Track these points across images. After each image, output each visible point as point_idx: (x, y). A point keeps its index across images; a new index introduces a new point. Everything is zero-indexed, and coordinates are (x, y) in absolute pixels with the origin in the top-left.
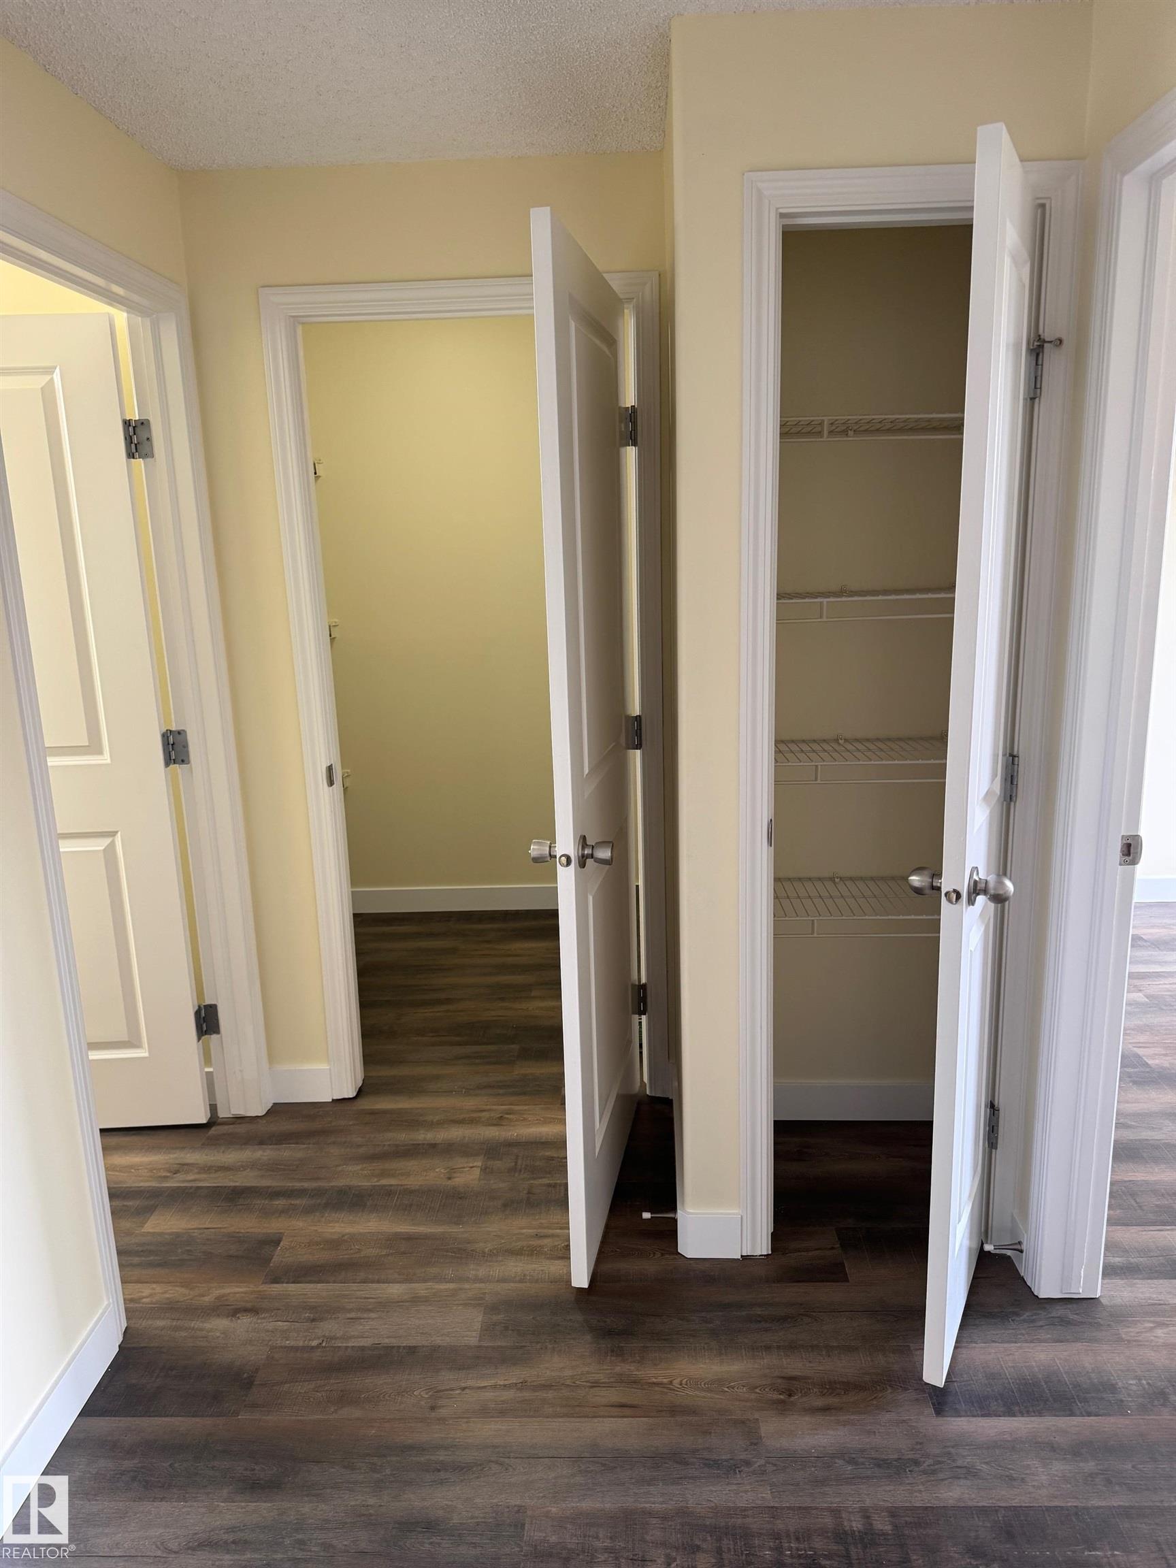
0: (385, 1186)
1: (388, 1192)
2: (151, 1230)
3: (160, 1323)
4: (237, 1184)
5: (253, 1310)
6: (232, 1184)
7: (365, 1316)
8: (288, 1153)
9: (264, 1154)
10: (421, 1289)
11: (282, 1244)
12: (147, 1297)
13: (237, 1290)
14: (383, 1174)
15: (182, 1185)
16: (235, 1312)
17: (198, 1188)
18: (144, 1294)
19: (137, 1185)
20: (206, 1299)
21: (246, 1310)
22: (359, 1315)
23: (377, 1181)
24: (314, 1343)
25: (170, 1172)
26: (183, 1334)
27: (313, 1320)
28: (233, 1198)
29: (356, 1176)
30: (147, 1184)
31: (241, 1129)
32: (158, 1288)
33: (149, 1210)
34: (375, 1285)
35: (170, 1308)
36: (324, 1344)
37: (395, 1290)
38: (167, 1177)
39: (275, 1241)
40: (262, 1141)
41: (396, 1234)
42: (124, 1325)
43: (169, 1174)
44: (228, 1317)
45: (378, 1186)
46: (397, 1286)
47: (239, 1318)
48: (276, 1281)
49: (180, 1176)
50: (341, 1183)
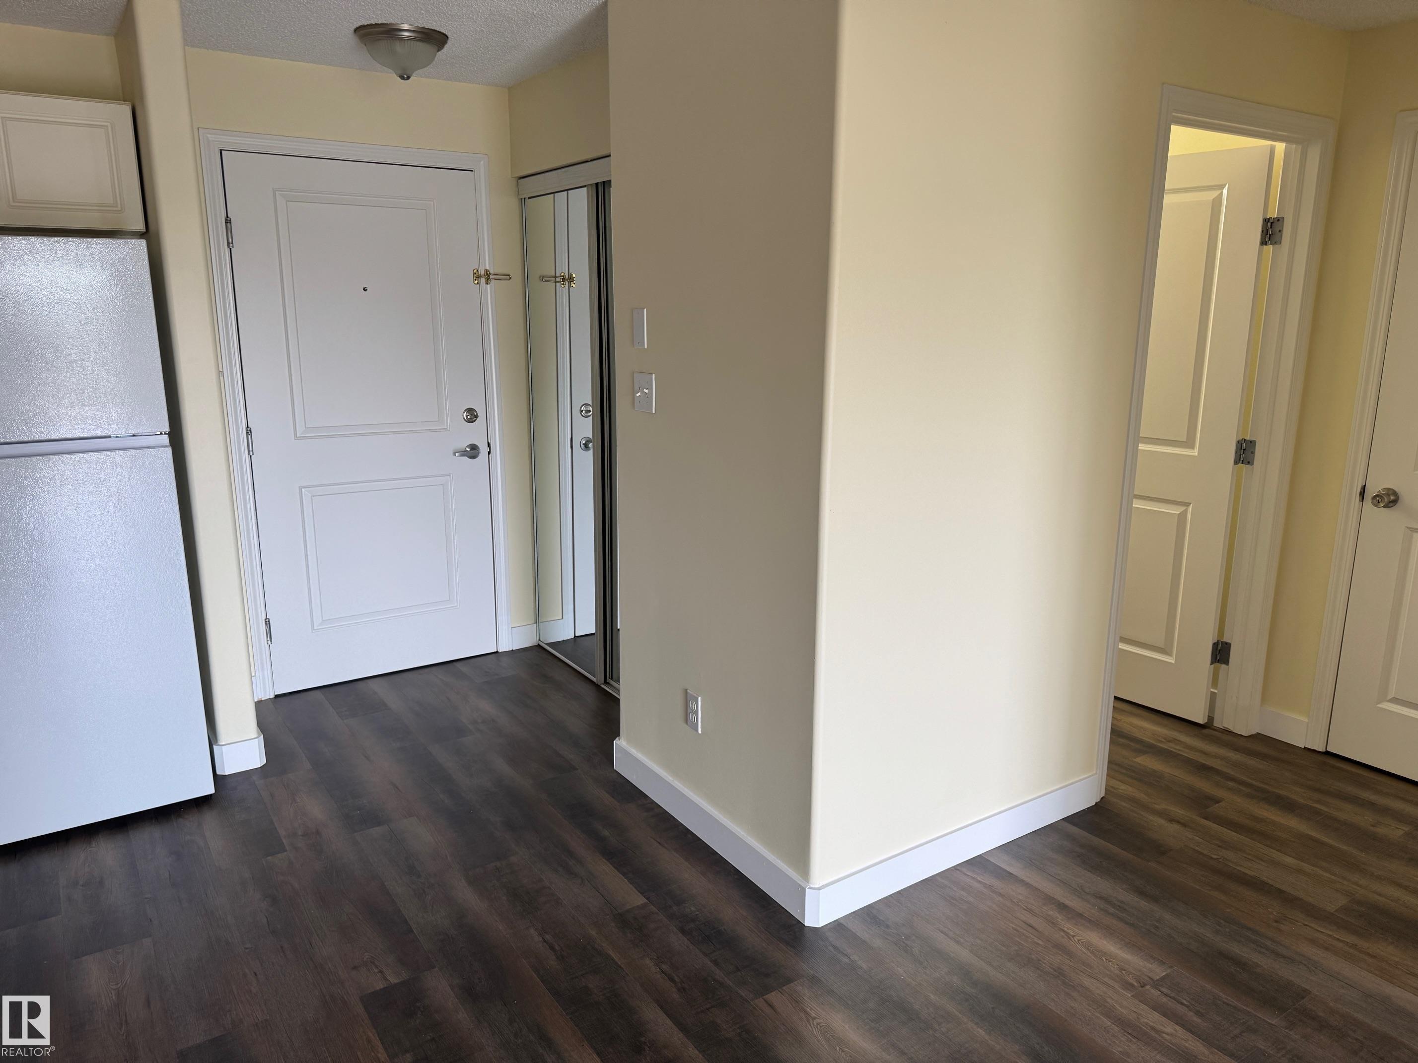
0: (1317, 808)
1: (1317, 812)
2: (1139, 762)
3: (1124, 804)
4: (1207, 763)
5: (1184, 825)
6: (1204, 762)
7: (1257, 861)
8: (1252, 762)
9: (1235, 756)
10: (1307, 867)
11: (1221, 804)
12: (1122, 790)
13: (1179, 811)
14: (1319, 802)
15: (1169, 749)
16: (1172, 820)
17: (1180, 755)
18: (1121, 788)
19: (1140, 737)
20: (1157, 806)
21: (1178, 822)
22: (1254, 859)
23: (1311, 803)
24: (1215, 857)
25: (1165, 739)
26: (1135, 815)
27: (1219, 846)
28: (1203, 769)
29: (1298, 794)
30: (1147, 740)
31: (1226, 737)
32: (1130, 789)
33: (1144, 753)
34: (1274, 851)
35: (1132, 800)
36: (1220, 860)
37: (1289, 860)
38: (1162, 742)
39: (1218, 801)
40: (1236, 749)
41: (1308, 835)
42: (1103, 795)
43: (1163, 740)
44: (1166, 820)
45: (1311, 806)
46: (1291, 859)
47: (1172, 823)
48: (1206, 818)
49: (1171, 744)
50: (1283, 793)
